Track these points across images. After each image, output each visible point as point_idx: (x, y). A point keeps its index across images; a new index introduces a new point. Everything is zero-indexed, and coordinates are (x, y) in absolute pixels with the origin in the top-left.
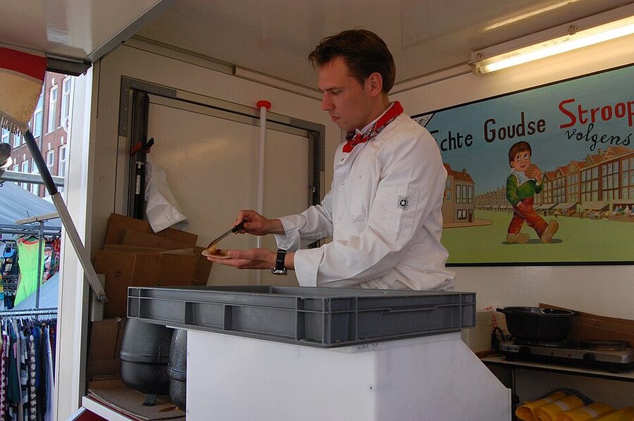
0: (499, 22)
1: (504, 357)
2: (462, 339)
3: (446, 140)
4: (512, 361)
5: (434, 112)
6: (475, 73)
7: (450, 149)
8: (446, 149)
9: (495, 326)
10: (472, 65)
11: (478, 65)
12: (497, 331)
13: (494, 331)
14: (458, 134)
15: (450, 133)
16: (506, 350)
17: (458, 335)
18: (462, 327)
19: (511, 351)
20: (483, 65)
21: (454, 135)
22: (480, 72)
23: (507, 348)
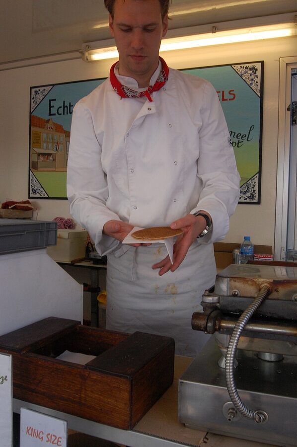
0: (101, 24)
1: (92, 262)
2: (47, 253)
3: (61, 107)
4: (97, 264)
5: (53, 85)
6: (84, 60)
7: (64, 114)
8: (61, 114)
9: (89, 241)
10: (82, 53)
11: (87, 54)
12: (90, 244)
13: (88, 245)
14: (70, 104)
15: (64, 102)
16: (93, 257)
17: (44, 251)
18: (46, 245)
19: (97, 258)
20: (90, 54)
21: (67, 104)
22: (87, 59)
23: (94, 256)
